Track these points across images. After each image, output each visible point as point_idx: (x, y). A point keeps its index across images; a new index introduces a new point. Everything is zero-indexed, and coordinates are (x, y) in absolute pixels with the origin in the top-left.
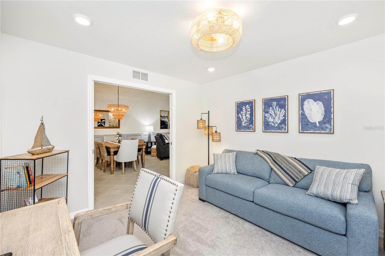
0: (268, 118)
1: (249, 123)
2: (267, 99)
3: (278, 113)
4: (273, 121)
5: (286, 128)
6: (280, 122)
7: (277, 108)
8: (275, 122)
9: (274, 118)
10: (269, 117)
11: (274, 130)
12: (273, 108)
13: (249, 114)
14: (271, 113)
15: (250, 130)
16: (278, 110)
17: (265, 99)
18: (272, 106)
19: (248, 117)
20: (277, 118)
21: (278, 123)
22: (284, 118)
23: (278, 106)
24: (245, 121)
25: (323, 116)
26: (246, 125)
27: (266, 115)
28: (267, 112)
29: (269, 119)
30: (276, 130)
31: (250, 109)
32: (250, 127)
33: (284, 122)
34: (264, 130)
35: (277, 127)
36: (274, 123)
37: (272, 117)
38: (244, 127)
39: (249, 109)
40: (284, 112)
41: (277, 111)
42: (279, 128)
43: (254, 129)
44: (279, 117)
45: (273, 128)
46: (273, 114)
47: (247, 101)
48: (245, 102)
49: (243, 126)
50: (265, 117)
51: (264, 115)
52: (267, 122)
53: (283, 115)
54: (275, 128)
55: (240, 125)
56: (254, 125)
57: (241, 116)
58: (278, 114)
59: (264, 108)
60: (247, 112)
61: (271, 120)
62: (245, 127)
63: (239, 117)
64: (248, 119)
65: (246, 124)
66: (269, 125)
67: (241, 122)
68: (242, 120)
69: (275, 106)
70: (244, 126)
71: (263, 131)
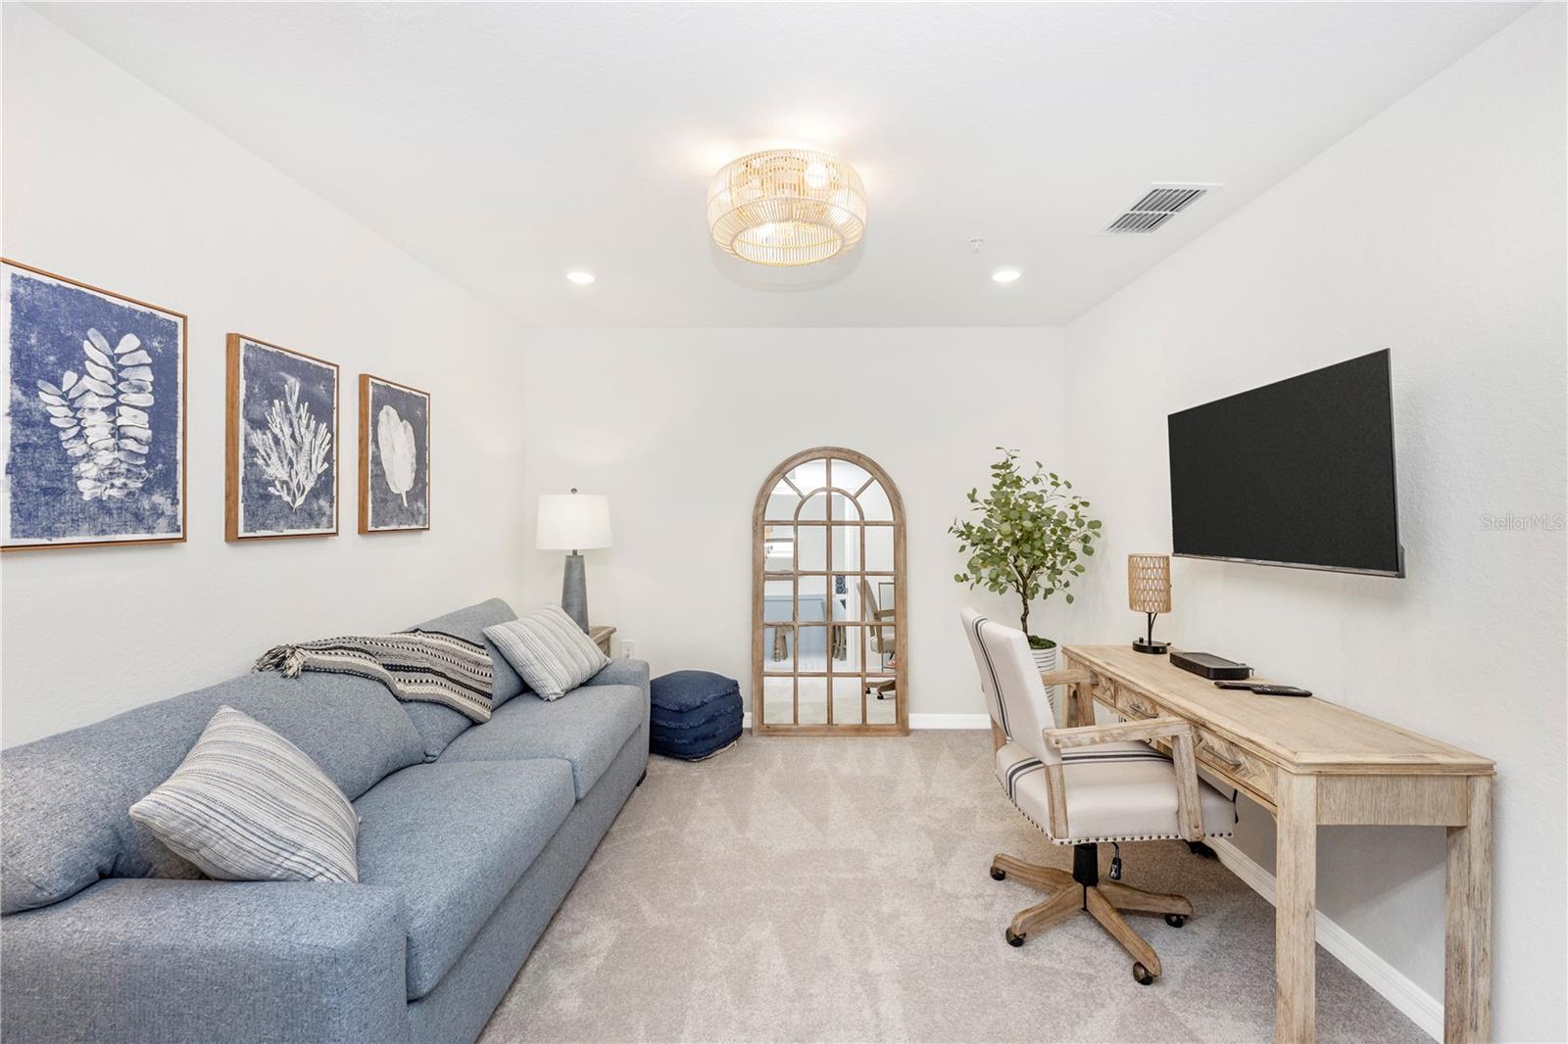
0: (265, 460)
1: (139, 476)
2: (263, 347)
3: (308, 438)
4: (286, 478)
5: (332, 515)
6: (312, 484)
7: (303, 411)
8: (293, 485)
9: (291, 463)
10: (269, 451)
11: (292, 527)
12: (287, 410)
13: (143, 409)
14: (280, 435)
15: (150, 529)
16: (305, 422)
17: (250, 343)
18: (281, 395)
19: (131, 432)
20: (301, 466)
21: (307, 489)
22: (326, 465)
23: (307, 404)
24: (105, 458)
25: (414, 474)
26: (114, 492)
27: (257, 439)
28: (260, 424)
29: (267, 465)
30: (299, 528)
31: (148, 369)
32: (154, 508)
33: (326, 485)
34: (245, 531)
35: (301, 509)
36: (289, 489)
37: (283, 455)
38: (93, 510)
39: (147, 376)
40: (327, 441)
41: (303, 430)
42: (310, 516)
43: (180, 522)
44: (311, 461)
45: (287, 512)
46: (289, 443)
47: (126, 304)
48: (109, 299)
49: (87, 497)
50: (252, 450)
51: (247, 436)
52: (257, 481)
53: (323, 453)
54: (296, 513)
55: (53, 493)
56: (180, 496)
57: (60, 415)
58: (306, 447)
59: (246, 395)
60: (121, 387)
61: (276, 470)
62: (109, 512)
63: (38, 417)
64: (131, 445)
65: (118, 482)
66: (267, 497)
67: (67, 461)
68: (77, 449)
69: (295, 398)
70: (98, 501)
71: (241, 534)
